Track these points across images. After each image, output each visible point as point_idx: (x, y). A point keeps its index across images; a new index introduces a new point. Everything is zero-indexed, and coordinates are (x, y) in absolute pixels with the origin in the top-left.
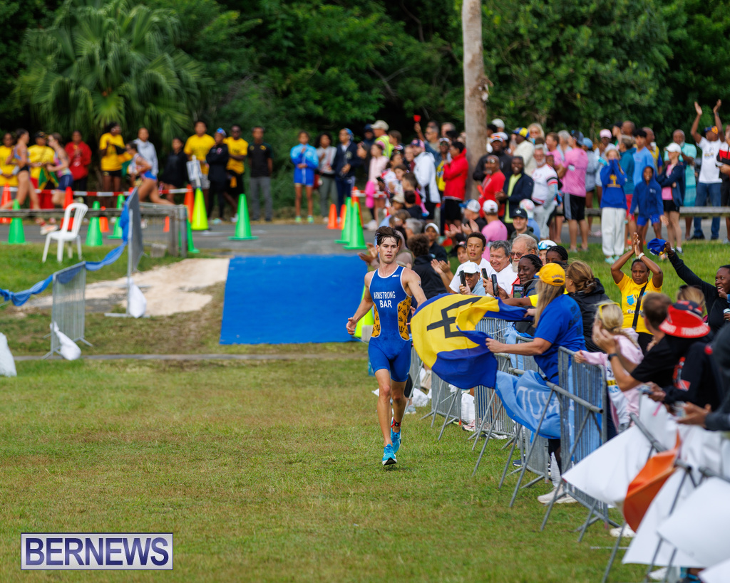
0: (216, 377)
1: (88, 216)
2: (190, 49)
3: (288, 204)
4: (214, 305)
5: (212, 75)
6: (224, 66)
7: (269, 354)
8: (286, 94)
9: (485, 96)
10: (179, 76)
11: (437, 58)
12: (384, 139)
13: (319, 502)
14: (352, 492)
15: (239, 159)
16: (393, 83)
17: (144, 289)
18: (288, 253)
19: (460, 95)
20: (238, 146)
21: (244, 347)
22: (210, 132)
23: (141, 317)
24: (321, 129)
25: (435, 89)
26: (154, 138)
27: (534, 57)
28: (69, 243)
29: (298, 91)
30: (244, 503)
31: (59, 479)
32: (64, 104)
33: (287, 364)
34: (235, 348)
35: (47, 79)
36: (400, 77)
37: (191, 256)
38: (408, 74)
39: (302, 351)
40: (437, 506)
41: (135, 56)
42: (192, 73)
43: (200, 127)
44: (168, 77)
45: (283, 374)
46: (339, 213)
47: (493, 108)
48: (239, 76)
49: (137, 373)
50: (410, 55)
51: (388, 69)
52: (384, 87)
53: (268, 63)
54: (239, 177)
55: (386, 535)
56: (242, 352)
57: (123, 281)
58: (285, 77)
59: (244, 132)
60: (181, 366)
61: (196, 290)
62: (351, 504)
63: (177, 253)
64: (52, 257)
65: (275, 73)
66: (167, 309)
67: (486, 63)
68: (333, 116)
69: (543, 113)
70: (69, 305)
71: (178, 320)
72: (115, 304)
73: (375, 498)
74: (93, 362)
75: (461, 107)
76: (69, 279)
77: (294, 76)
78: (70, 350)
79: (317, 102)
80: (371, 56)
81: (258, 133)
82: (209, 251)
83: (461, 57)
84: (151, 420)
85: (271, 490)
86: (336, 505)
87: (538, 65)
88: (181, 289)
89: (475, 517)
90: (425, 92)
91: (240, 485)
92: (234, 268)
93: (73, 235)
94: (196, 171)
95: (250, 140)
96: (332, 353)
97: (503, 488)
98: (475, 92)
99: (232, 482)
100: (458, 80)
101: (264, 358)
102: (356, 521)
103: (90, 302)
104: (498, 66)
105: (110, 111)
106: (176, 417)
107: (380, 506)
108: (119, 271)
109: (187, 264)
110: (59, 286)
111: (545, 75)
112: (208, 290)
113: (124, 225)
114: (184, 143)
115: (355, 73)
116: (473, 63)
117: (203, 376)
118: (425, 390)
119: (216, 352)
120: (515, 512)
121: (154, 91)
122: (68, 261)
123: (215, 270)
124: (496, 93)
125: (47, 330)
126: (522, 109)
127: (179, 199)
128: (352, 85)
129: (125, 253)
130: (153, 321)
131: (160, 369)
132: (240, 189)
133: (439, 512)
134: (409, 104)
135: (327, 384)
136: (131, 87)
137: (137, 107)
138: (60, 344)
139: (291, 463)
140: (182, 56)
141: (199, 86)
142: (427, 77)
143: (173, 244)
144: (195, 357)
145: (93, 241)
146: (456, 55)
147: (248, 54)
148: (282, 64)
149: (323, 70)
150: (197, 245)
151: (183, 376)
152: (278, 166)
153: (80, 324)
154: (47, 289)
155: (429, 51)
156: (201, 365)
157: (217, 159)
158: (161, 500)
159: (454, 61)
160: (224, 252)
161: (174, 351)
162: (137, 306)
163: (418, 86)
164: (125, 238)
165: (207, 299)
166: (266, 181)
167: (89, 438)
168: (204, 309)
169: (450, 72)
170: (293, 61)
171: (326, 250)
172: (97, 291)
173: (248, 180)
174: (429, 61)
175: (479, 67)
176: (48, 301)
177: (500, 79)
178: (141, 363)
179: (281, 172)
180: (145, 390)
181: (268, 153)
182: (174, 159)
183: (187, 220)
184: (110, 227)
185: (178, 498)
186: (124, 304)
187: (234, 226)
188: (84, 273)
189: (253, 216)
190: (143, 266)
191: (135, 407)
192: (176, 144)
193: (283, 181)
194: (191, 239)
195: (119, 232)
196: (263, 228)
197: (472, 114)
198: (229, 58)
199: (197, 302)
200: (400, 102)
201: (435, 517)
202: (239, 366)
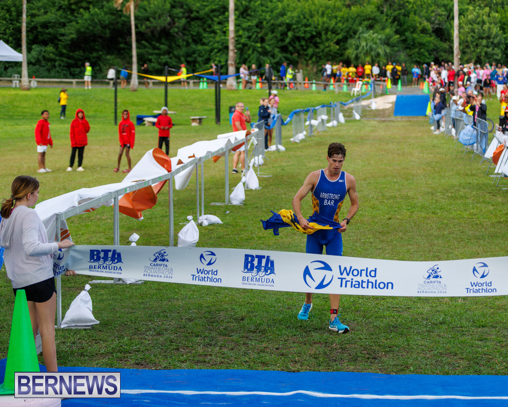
0: (392, 124)
1: (363, 85)
2: (388, 44)
3: (410, 82)
4: (392, 107)
5: (393, 51)
6: (396, 49)
7: (405, 118)
8: (411, 55)
9: (459, 57)
10: (385, 51)
11: (448, 47)
12: (434, 67)
13: (417, 154)
14: (425, 152)
15: (399, 71)
16: (437, 53)
17: (376, 103)
18: (411, 94)
19: (453, 56)
20: (399, 68)
21: (400, 117)
22: (392, 64)
23: (375, 110)
24: (419, 64)
25: (447, 55)
26: (379, 66)
27: (471, 47)
28: (358, 91)
29: (414, 54)
30: (399, 154)
31: (355, 148)
32: (357, 58)
33: (410, 121)
34: (397, 117)
35: (353, 51)
36: (439, 52)
37: (386, 94)
38: (441, 51)
39: (413, 118)
40: (446, 156)
41: (374, 46)
42: (388, 50)
43: (390, 63)
44: (382, 51)
45: (409, 123)
46: (423, 85)
47: (461, 59)
48: (399, 51)
49: (373, 123)
50: (441, 46)
51: (436, 50)
52: (434, 54)
53: (406, 48)
54: (399, 76)
55: (434, 163)
56: (399, 118)
57: (370, 101)
58: (411, 51)
59: (400, 65)
60: (384, 121)
61: (389, 103)
62: (425, 155)
63: (384, 94)
64: (354, 94)
65: (408, 50)
66: (381, 107)
67: (460, 49)
68: (422, 61)
69: (473, 60)
70: (358, 107)
71: (384, 110)
72: (368, 106)
73: (431, 154)
74: (364, 120)
75: (453, 59)
76: (358, 100)
77: (413, 51)
78: (357, 117)
79: (418, 58)
80: (432, 46)
81: (404, 65)
82: (391, 93)
83: (453, 47)
84: (377, 134)
85: (406, 151)
86: (421, 155)
87: (472, 49)
88: (385, 103)
89: (455, 159)
90: (445, 56)
91: (398, 150)
92: (398, 98)
93: (359, 89)
94: (388, 74)
95: (402, 67)
96: (421, 119)
97: (462, 152)
98: (457, 55)
99: (396, 149)
100: (452, 52)
101: (404, 119)
102: (426, 159)
103: (363, 106)
104: (463, 49)
105: (368, 59)
106: (383, 133)
107: (432, 156)
108: (370, 98)
109: (386, 97)
110: (355, 102)
111: (474, 51)
112: (391, 103)
113: (371, 87)
114: (385, 67)
115: (428, 51)
116: (456, 48)
117: (389, 124)
118: (443, 128)
119: (393, 118)
120: (465, 158)
121: (378, 55)
122: (357, 95)
123: (393, 98)
124: (462, 56)
125: (352, 112)
126: (468, 60)
127: (384, 81)
128: (427, 54)
129: (371, 94)
130: (377, 110)
131: (379, 122)
132: (399, 78)
133: (446, 157)
134: (440, 58)
135: (419, 126)
136: (373, 53)
137: (374, 58)
138: (355, 116)
139: (410, 145)
140: (386, 46)
141: (390, 53)
142: (445, 52)
143: (383, 91)
144: (388, 119)
145: (363, 91)
146: (452, 46)
147: (402, 46)
148: (410, 48)
149: (420, 50)
150: (389, 92)
151: (385, 124)
152: (408, 73)
153: (360, 111)
154: (352, 102)
155: (446, 45)
156: (389, 121)
157: (394, 72)
158: (379, 153)
159: (451, 48)
160: (395, 94)
161: (383, 117)
162: (374, 107)
163: (443, 54)
164: (371, 90)
165: (390, 105)
166: (405, 77)
167: (362, 138)
168: (390, 108)
169: (451, 50)
170: (412, 47)
171: (420, 94)
172: (364, 103)
173: (401, 77)
174: (446, 48)
175: (458, 49)
176: (352, 105)
177: (463, 53)
178: (375, 120)
179: (409, 74)
180: (375, 127)
181: (406, 70)
182: (383, 71)
183: (386, 86)
184: (367, 88)
185: (383, 153)
186: (370, 106)
187: (397, 87)
188: (361, 99)
189: (402, 85)
190: (375, 97)
191: (373, 131)
192: (384, 68)
193: (410, 77)
194: (387, 90)
195: (370, 89)
196: (405, 88)
197: (456, 60)
198: (397, 46)
199: (388, 106)
200: (438, 58)
201: (445, 159)
202: (398, 121)
